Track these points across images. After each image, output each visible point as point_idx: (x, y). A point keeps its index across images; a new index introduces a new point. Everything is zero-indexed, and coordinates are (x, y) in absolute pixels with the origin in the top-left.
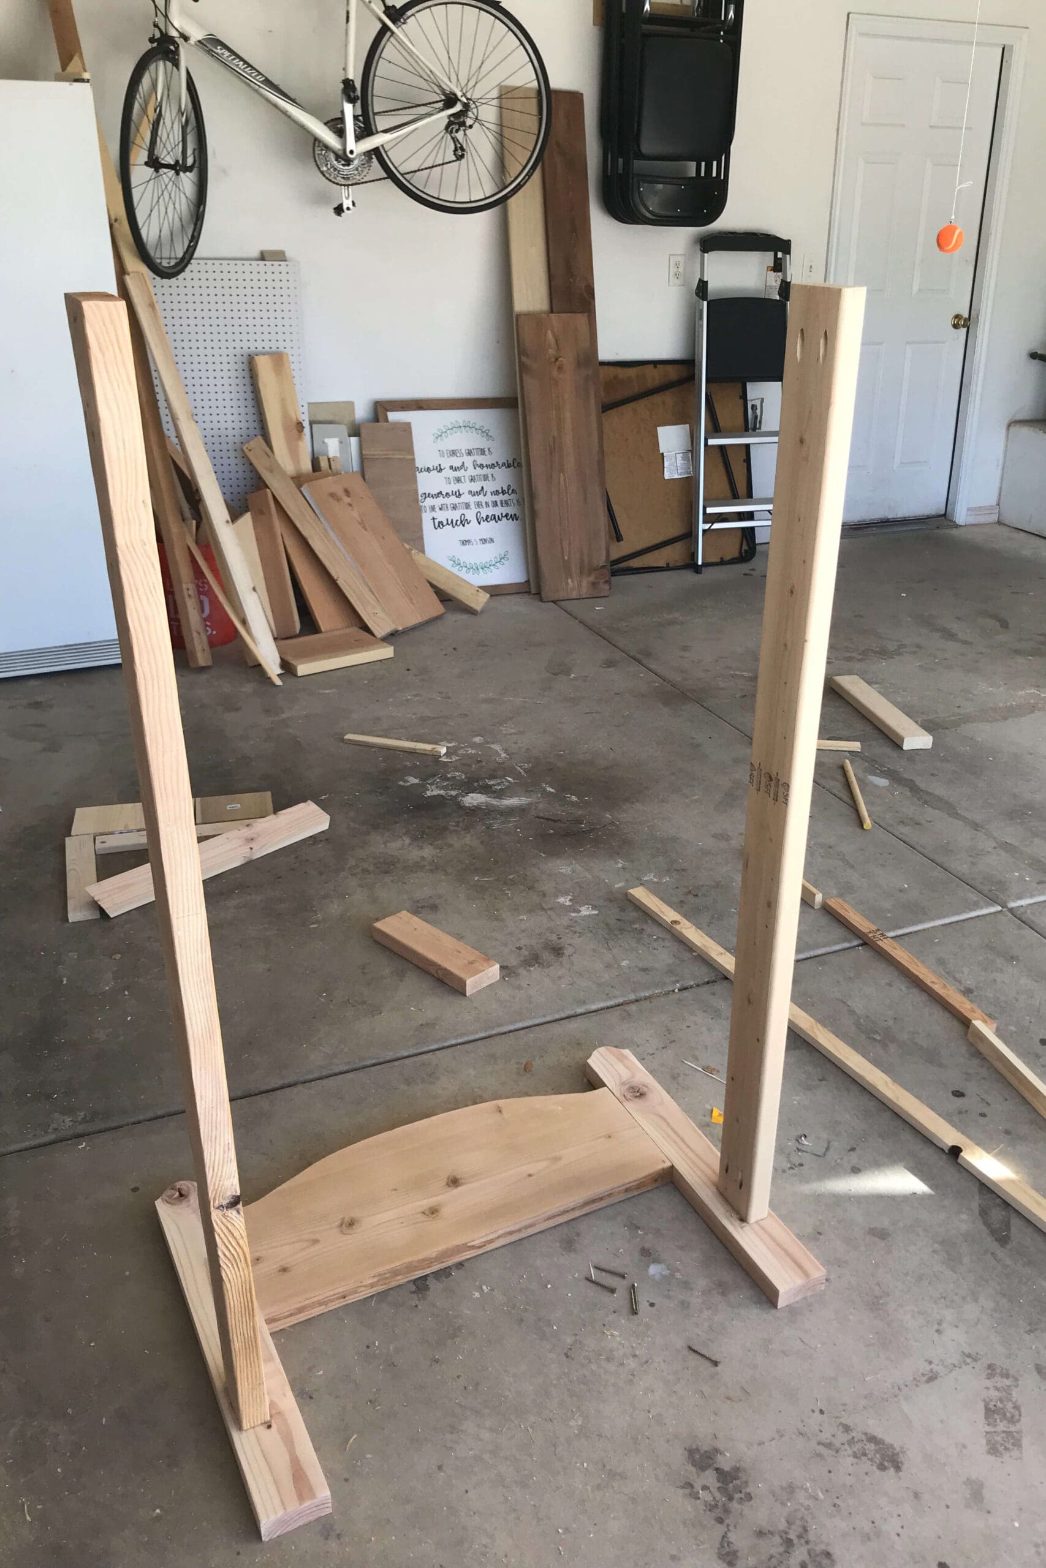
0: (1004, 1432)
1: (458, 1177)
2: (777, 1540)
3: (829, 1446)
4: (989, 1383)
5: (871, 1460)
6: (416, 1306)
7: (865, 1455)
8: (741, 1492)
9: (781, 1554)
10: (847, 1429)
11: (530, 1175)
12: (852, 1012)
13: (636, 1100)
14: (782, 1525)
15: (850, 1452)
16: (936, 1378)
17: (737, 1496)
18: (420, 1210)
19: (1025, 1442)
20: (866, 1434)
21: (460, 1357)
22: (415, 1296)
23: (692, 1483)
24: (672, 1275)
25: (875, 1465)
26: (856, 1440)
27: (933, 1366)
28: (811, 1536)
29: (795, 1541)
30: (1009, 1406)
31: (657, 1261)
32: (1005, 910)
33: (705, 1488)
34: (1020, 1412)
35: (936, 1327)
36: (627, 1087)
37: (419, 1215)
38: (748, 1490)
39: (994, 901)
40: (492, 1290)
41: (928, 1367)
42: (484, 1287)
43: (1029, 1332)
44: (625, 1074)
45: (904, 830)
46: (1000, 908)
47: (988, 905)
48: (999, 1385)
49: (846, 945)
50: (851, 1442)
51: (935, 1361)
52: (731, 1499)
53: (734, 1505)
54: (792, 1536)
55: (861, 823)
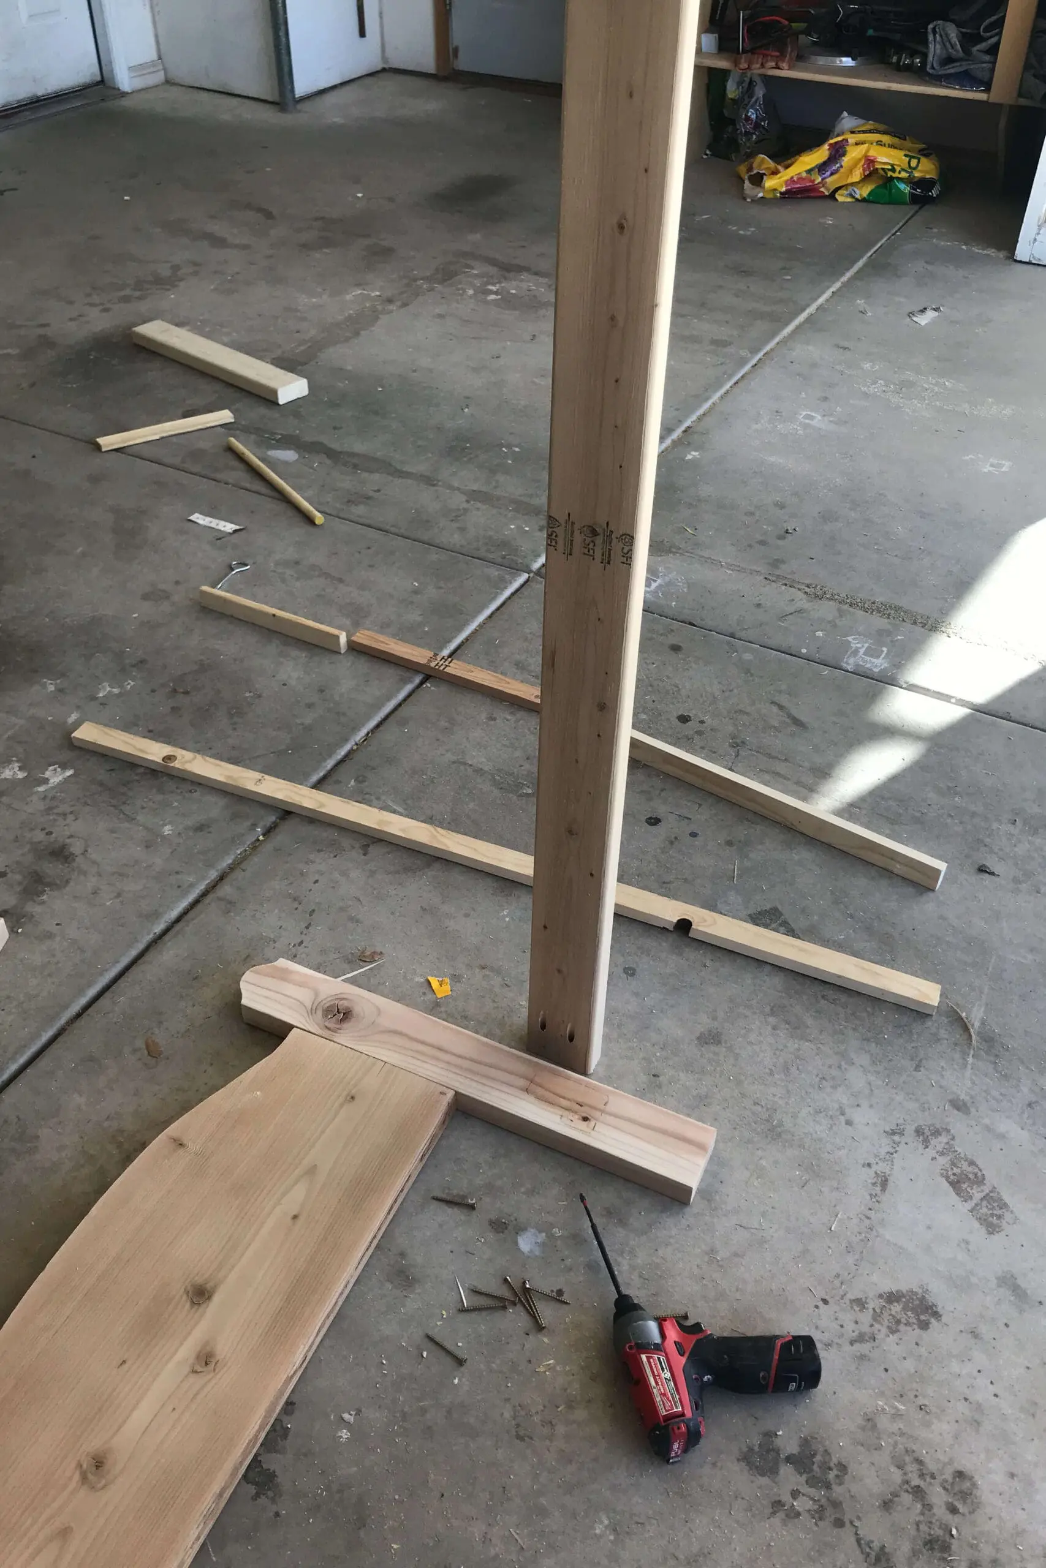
0: (982, 1200)
1: (199, 1280)
2: (906, 1498)
3: (861, 1338)
4: (931, 1152)
5: (908, 1324)
6: (277, 1514)
7: (898, 1322)
8: (830, 1469)
9: (922, 1514)
10: (860, 1303)
11: (295, 1217)
12: (479, 771)
13: (345, 1025)
14: (897, 1476)
15: (884, 1330)
16: (886, 1180)
17: (831, 1475)
18: (186, 1369)
19: (1006, 1198)
20: (881, 1296)
21: (395, 1546)
22: (263, 1500)
23: (777, 1499)
24: (551, 1236)
25: (915, 1326)
26: (878, 1311)
27: (874, 1168)
28: (932, 1466)
29: (922, 1484)
30: (965, 1165)
31: (520, 1229)
32: (532, 575)
33: (795, 1494)
34: (977, 1166)
35: (842, 1119)
36: (320, 1013)
37: (193, 1378)
38: (835, 1460)
39: (516, 569)
40: (359, 1412)
41: (871, 1172)
42: (346, 1416)
43: (917, 1068)
44: (305, 996)
45: (360, 510)
46: (525, 576)
47: (514, 577)
48: (940, 1148)
49: (409, 688)
50: (877, 1316)
51: (872, 1161)
52: (828, 1486)
53: (838, 1491)
54: (916, 1481)
55: (309, 520)
